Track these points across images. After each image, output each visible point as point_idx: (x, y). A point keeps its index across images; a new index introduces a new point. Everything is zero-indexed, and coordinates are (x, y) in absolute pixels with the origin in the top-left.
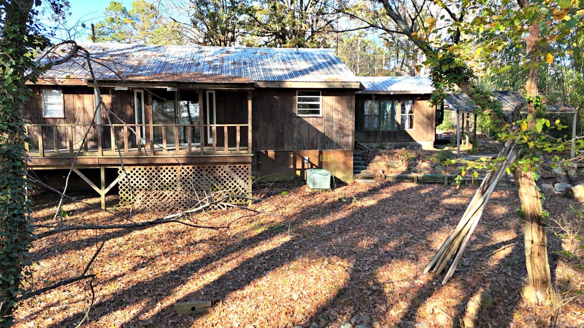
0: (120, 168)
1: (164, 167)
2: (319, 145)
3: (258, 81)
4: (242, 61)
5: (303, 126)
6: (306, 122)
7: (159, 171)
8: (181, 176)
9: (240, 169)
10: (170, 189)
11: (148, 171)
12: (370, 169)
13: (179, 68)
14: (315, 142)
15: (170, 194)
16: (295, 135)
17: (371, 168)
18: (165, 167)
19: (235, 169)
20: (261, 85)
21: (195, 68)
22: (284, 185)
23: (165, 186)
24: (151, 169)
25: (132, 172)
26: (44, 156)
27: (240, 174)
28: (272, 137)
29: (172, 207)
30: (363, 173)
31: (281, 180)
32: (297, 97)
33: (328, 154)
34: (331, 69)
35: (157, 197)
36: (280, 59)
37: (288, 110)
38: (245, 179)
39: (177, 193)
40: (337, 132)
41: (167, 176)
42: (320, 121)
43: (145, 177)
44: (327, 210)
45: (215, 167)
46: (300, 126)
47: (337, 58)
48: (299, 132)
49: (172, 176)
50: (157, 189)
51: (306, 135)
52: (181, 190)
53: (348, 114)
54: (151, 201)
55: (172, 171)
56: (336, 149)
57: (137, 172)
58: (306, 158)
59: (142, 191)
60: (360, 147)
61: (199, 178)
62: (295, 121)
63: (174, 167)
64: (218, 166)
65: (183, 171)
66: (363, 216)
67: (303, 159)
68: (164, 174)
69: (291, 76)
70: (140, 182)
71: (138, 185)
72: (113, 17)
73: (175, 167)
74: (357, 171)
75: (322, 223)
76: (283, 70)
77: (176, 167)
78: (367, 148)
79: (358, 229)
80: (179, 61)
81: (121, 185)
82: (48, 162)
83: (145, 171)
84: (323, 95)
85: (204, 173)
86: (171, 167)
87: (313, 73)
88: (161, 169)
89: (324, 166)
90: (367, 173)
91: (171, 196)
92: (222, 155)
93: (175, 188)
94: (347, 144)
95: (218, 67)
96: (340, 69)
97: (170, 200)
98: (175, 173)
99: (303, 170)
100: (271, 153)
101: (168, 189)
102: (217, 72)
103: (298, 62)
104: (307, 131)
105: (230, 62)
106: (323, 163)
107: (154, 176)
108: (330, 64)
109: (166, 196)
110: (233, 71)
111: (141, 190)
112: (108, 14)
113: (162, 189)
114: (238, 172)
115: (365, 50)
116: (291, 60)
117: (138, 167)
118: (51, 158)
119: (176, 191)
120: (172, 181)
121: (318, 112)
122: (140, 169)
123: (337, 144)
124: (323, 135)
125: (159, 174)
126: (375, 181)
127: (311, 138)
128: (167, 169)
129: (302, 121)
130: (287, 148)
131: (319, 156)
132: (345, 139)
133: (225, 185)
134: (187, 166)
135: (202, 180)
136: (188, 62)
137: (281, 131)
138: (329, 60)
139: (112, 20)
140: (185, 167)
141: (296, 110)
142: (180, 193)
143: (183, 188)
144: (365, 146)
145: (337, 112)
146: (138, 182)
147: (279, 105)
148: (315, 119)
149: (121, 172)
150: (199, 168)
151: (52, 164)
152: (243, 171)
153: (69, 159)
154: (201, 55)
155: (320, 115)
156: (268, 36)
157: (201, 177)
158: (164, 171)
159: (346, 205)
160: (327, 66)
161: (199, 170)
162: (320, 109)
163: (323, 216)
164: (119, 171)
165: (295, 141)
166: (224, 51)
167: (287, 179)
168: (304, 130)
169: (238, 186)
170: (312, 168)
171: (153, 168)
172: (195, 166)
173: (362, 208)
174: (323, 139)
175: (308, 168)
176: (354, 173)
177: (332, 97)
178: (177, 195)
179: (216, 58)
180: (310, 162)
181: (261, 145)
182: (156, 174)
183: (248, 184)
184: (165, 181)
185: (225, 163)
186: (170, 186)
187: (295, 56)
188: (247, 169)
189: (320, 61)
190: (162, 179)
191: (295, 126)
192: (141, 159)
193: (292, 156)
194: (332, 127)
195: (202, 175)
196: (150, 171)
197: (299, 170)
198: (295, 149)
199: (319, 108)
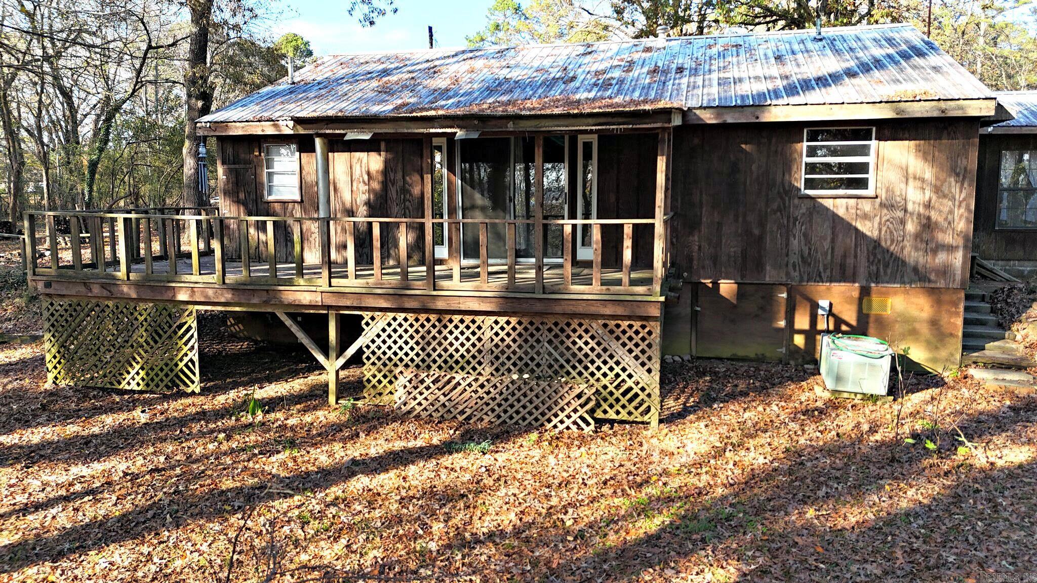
0: (367, 315)
1: (456, 318)
2: (862, 271)
3: (701, 108)
4: (674, 66)
5: (817, 219)
6: (827, 209)
7: (445, 327)
8: (492, 340)
9: (630, 333)
10: (468, 368)
11: (423, 326)
12: (1014, 340)
13: (528, 89)
14: (850, 261)
15: (468, 382)
16: (796, 242)
17: (1019, 337)
18: (458, 317)
19: (618, 332)
20: (708, 118)
21: (563, 86)
22: (758, 369)
23: (457, 362)
24: (428, 320)
25: (389, 325)
26: (224, 283)
27: (630, 345)
28: (731, 247)
29: (469, 412)
30: (993, 350)
31: (752, 355)
32: (805, 144)
33: (886, 294)
34: (909, 70)
35: (440, 384)
36: (770, 54)
37: (779, 179)
38: (643, 358)
39: (482, 379)
40: (917, 236)
41: (462, 339)
42: (866, 206)
43: (417, 337)
44: (874, 470)
45: (568, 325)
46: (810, 221)
47: (927, 43)
48: (805, 235)
49: (473, 339)
50: (440, 367)
51: (827, 245)
52: (492, 375)
53: (955, 189)
54: (426, 393)
55: (473, 327)
56: (910, 283)
57: (400, 325)
58: (824, 303)
59: (410, 370)
60: (983, 271)
61: (532, 347)
62: (796, 207)
63: (477, 318)
64: (576, 321)
65: (497, 328)
66: (995, 508)
67: (815, 306)
68: (456, 333)
69: (791, 90)
70: (406, 348)
71: (401, 354)
72: (500, 22)
73: (479, 319)
74: (972, 343)
75: (853, 520)
76: (772, 78)
77: (482, 318)
78: (1002, 273)
79: (974, 567)
80: (535, 74)
81: (368, 353)
82: (227, 296)
83: (416, 325)
84: (879, 138)
85: (546, 336)
86: (471, 318)
87: (855, 81)
88: (451, 321)
89: (872, 329)
90: (1004, 350)
91: (470, 385)
92: (585, 297)
93: (479, 368)
94: (945, 271)
95: (614, 82)
96: (936, 69)
97: (466, 395)
98: (479, 333)
99: (812, 334)
100: (727, 287)
101: (463, 368)
102: (608, 93)
103: (816, 58)
104: (829, 232)
105: (645, 70)
106: (872, 319)
107: (434, 338)
108: (905, 56)
109: (459, 384)
110: (647, 88)
111: (407, 366)
112: (493, 17)
113: (451, 368)
114: (624, 339)
115: (995, 44)
116: (799, 56)
117: (403, 315)
118: (236, 288)
119: (480, 374)
120: (473, 351)
121: (863, 184)
122: (406, 320)
123: (915, 270)
124: (876, 244)
125: (445, 332)
126: (1031, 378)
127: (839, 252)
128: (462, 321)
129: (815, 208)
130: (770, 275)
131: (860, 300)
132: (942, 257)
133: (592, 368)
134: (505, 319)
135: (538, 353)
136: (552, 76)
137: (756, 232)
138: (904, 47)
139: (497, 27)
140: (502, 320)
141: (800, 178)
142: (488, 381)
143: (497, 370)
144: (997, 269)
145: (919, 184)
146: (401, 348)
147: (754, 167)
148: (852, 202)
149: (367, 324)
150: (531, 323)
151: (236, 300)
152: (637, 339)
153: (267, 291)
154: (588, 58)
155: (870, 192)
156: (767, 23)
157: (538, 347)
158: (456, 327)
159: (935, 460)
160: (897, 63)
161: (532, 329)
162: (871, 176)
163: (858, 491)
164: (363, 322)
165: (794, 258)
166: (641, 48)
167: (768, 355)
168: (823, 230)
169: (624, 376)
170: (837, 330)
171: (432, 318)
172: (523, 320)
173: (988, 475)
174: (875, 255)
175: (828, 332)
176: (965, 348)
177: (906, 143)
178: (482, 386)
179: (616, 63)
180: (834, 315)
181: (703, 267)
182: (440, 332)
183: (649, 371)
184: (457, 350)
185: (594, 317)
186: (468, 363)
187: (810, 45)
188: (650, 333)
189: (878, 53)
190: (451, 344)
191: (796, 219)
192: (405, 299)
193: (784, 295)
194: (903, 222)
195: (538, 341)
196: (428, 325)
197: (800, 332)
198: (793, 279)
199: (867, 173)
